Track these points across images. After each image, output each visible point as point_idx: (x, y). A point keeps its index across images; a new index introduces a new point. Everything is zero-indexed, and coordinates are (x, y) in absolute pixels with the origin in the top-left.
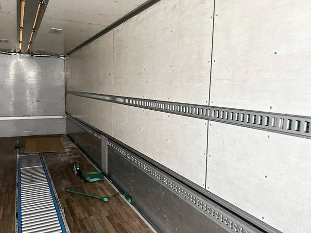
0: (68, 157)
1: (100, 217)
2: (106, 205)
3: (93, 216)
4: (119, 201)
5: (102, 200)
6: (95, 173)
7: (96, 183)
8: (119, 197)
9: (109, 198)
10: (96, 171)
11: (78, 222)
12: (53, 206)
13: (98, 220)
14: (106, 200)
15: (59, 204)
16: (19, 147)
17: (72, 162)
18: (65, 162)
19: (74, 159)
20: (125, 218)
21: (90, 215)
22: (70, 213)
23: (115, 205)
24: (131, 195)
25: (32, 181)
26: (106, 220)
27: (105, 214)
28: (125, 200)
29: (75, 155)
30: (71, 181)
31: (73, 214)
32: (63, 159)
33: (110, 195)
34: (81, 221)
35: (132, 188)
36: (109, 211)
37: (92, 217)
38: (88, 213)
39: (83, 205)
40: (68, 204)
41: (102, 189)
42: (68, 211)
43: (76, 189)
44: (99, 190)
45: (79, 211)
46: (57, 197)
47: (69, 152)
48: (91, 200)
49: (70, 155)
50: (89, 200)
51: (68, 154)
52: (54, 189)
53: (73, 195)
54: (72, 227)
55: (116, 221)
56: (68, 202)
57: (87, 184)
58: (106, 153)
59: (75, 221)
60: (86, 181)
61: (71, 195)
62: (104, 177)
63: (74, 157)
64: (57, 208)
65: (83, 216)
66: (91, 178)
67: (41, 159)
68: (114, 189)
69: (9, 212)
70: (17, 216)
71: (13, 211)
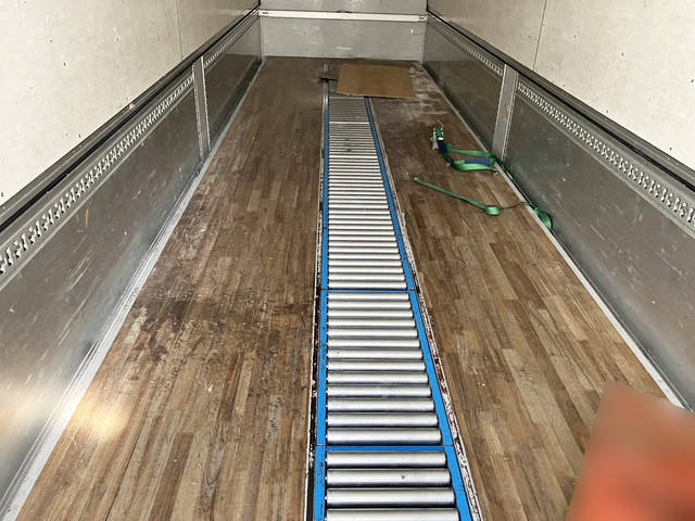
0: (421, 112)
1: (476, 241)
2: (490, 220)
3: (462, 238)
4: (523, 219)
5: (485, 211)
6: (475, 153)
7: (477, 175)
8: (523, 212)
9: (501, 209)
10: (479, 149)
11: (430, 242)
12: (385, 209)
13: (471, 247)
14: (493, 211)
15: (397, 201)
16: (327, 80)
17: (428, 123)
18: (414, 121)
19: (433, 117)
20: (531, 254)
21: (455, 234)
22: (417, 222)
23: (511, 226)
24: (553, 211)
25: (349, 150)
26: (489, 250)
27: (487, 239)
28: (538, 220)
29: (437, 110)
30: (423, 161)
31: (421, 225)
32: (411, 114)
33: (503, 203)
34: (436, 241)
35: (559, 195)
36: (496, 234)
37: (460, 240)
38: (452, 230)
39: (442, 213)
40: (413, 205)
41: (487, 189)
42: (413, 218)
43: (432, 179)
44: (480, 190)
45: (433, 223)
46: (393, 189)
47: (425, 102)
48: (461, 207)
49: (426, 109)
50: (456, 206)
51: (422, 105)
52: (389, 173)
53: (425, 189)
54: (418, 247)
55: (511, 257)
56: (413, 201)
57: (456, 173)
59: (424, 239)
60: (454, 167)
61: (421, 190)
62: (496, 165)
63: (436, 113)
64: (392, 209)
65: (440, 233)
66: (466, 163)
67: (368, 109)
68: (514, 194)
69: (309, 200)
70: (321, 209)
71: (314, 197)
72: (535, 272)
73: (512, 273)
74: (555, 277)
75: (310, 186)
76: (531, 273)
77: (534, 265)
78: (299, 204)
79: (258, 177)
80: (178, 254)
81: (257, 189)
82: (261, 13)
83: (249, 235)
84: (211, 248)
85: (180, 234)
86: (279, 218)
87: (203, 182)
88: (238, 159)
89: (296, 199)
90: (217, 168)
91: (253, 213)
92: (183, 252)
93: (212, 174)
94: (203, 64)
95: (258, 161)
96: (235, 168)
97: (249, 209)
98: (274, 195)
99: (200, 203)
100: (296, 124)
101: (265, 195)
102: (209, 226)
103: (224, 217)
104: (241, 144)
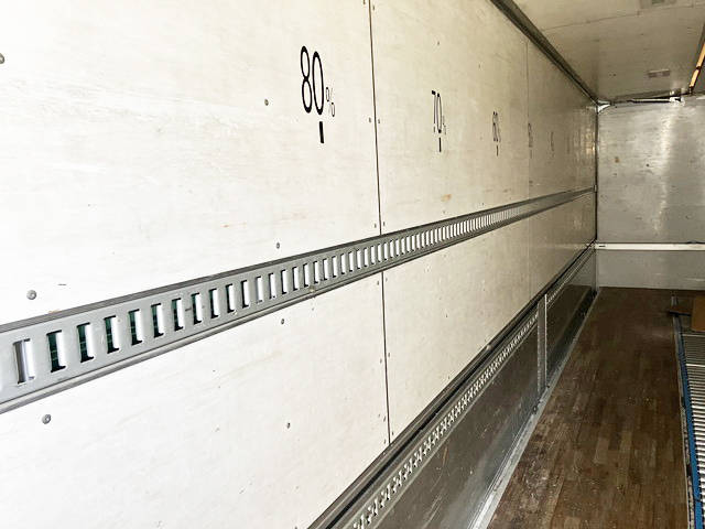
16: (677, 315)
69: (672, 460)
70: (689, 473)
71: (678, 455)
75: (670, 442)
78: (658, 464)
79: (604, 423)
80: (520, 504)
81: (604, 436)
82: (597, 246)
83: (598, 494)
84: (554, 503)
85: (520, 480)
86: (635, 477)
87: (542, 421)
88: (578, 399)
89: (653, 455)
90: (556, 407)
91: (601, 466)
92: (524, 500)
93: (552, 412)
94: (546, 301)
95: (601, 405)
96: (576, 408)
97: (596, 461)
98: (625, 447)
99: (540, 445)
100: (644, 363)
101: (614, 445)
102: (551, 475)
103: (568, 467)
104: (580, 381)
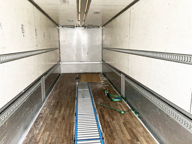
1: (119, 122)
2: (123, 116)
3: (115, 121)
4: (131, 114)
5: (120, 113)
6: (117, 96)
7: (118, 102)
8: (131, 112)
9: (125, 112)
10: (118, 95)
11: (106, 123)
12: (93, 114)
13: (117, 123)
14: (123, 112)
15: (97, 111)
16: (78, 79)
17: (104, 88)
18: (101, 88)
19: (105, 87)
20: (134, 125)
21: (113, 120)
23: (128, 116)
24: (138, 111)
25: (83, 97)
26: (122, 124)
27: (122, 121)
28: (135, 114)
29: (106, 85)
30: (103, 99)
31: (104, 118)
32: (100, 86)
33: (125, 110)
34: (108, 123)
35: (139, 107)
36: (124, 119)
37: (114, 122)
38: (112, 119)
39: (109, 114)
40: (101, 112)
41: (121, 106)
42: (101, 116)
43: (106, 104)
44: (119, 107)
45: (107, 117)
46: (95, 108)
47: (103, 83)
48: (114, 112)
49: (103, 85)
51: (102, 84)
52: (94, 103)
53: (104, 107)
54: (103, 125)
55: (128, 126)
57: (112, 102)
58: (124, 85)
59: (104, 122)
60: (112, 100)
61: (103, 108)
62: (123, 99)
63: (106, 86)
64: (95, 113)
65: (109, 120)
66: (115, 99)
67: (88, 86)
68: (128, 107)
69: (72, 112)
70: (75, 115)
71: (74, 111)
72: (135, 130)
73: (129, 131)
74: (141, 131)
75: (72, 108)
76: (134, 131)
77: (135, 128)
78: (69, 114)
79: (58, 107)
80: (33, 132)
81: (58, 110)
82: (60, 63)
83: (54, 125)
84: (43, 130)
85: (34, 126)
86: (63, 119)
87: (42, 109)
88: (53, 102)
89: (68, 112)
90: (47, 105)
91: (56, 118)
92: (35, 131)
93: (45, 107)
94: (44, 77)
95: (58, 102)
96: (52, 104)
97: (55, 117)
98: (62, 112)
99: (41, 115)
100: (69, 91)
101: (60, 112)
102: (43, 123)
103: (48, 120)
104: (54, 98)
